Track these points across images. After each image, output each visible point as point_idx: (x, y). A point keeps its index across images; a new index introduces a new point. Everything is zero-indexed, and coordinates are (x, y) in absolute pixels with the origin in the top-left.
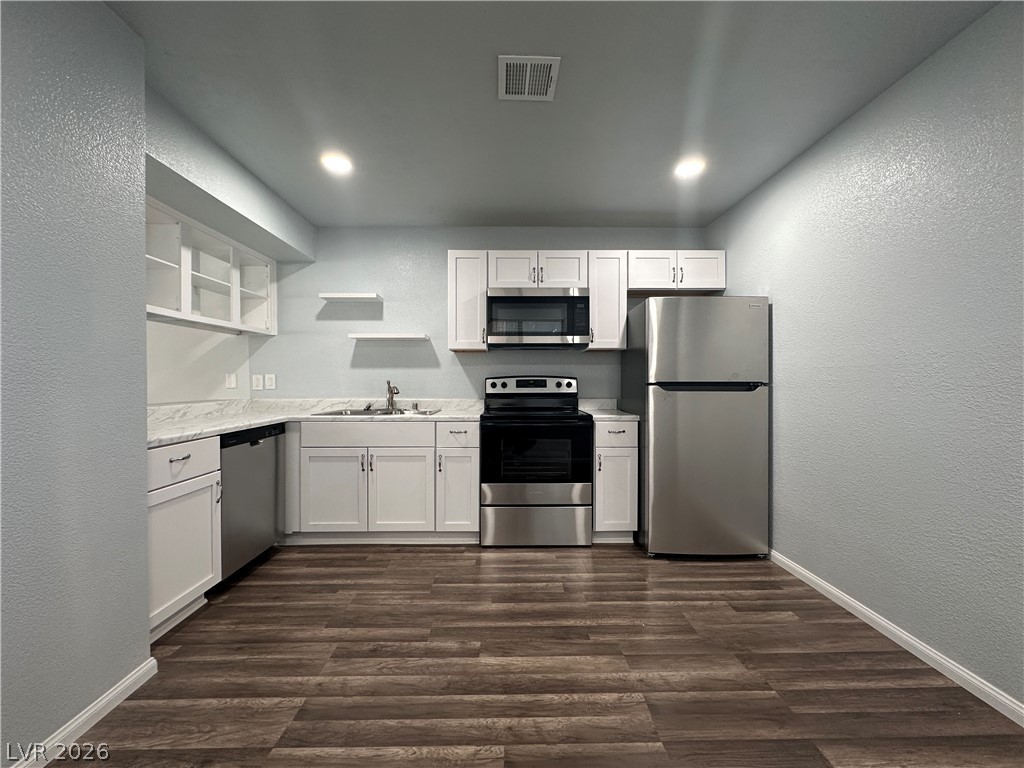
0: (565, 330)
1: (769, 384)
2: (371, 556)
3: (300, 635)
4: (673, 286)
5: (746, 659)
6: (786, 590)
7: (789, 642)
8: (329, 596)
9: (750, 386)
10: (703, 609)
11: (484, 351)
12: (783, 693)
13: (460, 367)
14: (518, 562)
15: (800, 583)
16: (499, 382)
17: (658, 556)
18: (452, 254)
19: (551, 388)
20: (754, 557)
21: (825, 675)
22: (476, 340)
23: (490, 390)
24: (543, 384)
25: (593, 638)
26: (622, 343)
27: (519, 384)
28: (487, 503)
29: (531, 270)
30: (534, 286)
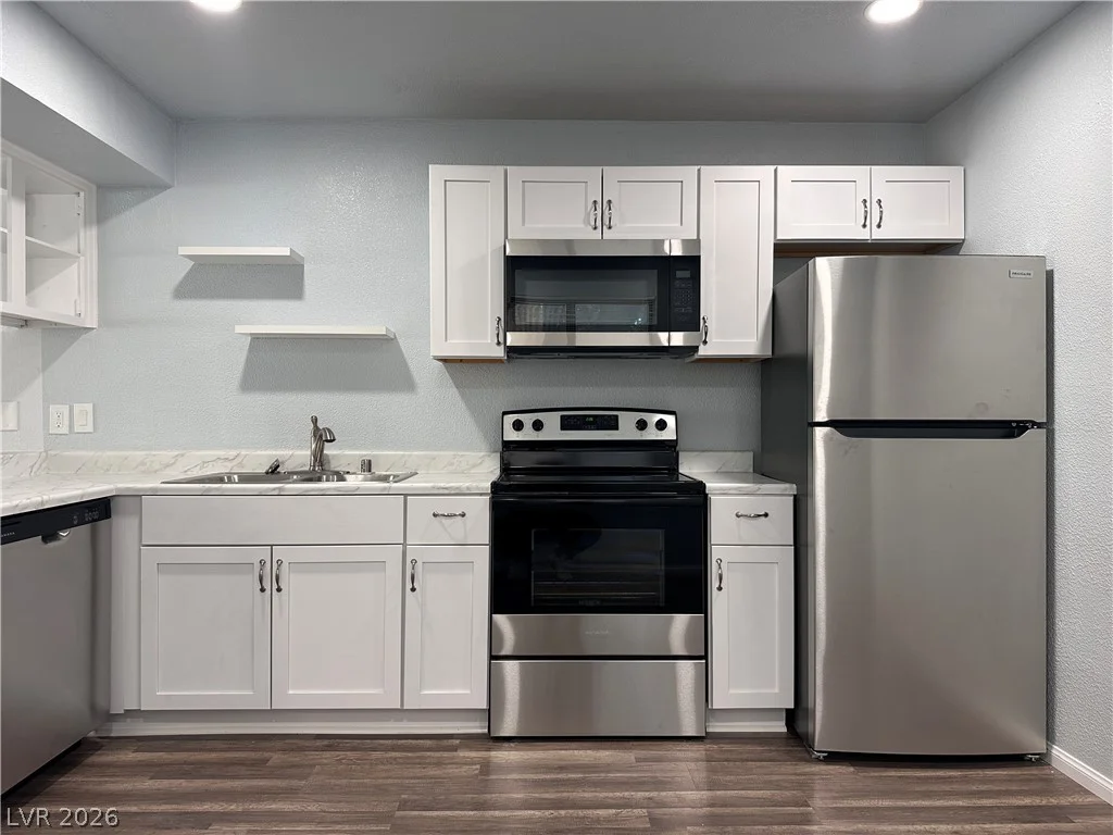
0: (655, 321)
1: (1048, 425)
4: (863, 235)
9: (1010, 429)
11: (499, 361)
16: (528, 419)
17: (833, 758)
18: (436, 173)
19: (626, 430)
22: (483, 338)
23: (512, 435)
24: (612, 424)
26: (763, 345)
27: (567, 424)
28: (503, 653)
29: (590, 205)
30: (597, 235)
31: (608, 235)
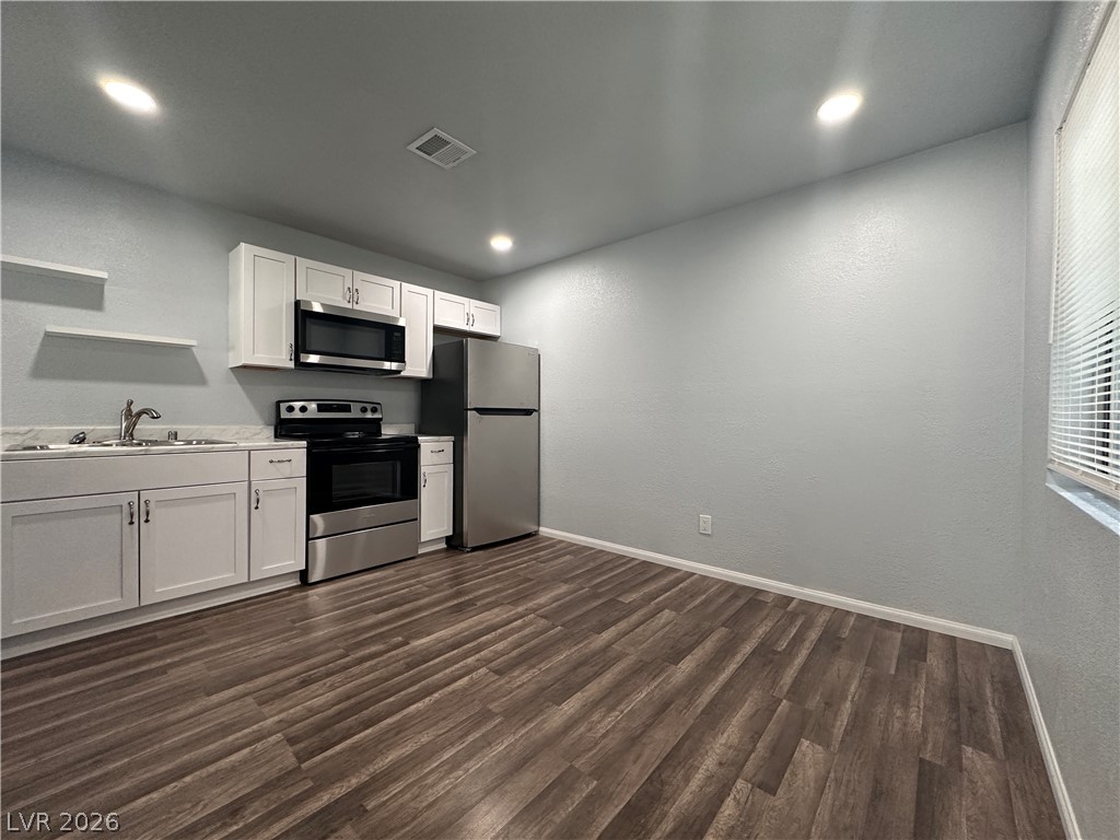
0: (383, 356)
1: (538, 411)
2: (159, 634)
3: (172, 717)
4: (466, 328)
5: (566, 581)
6: (558, 546)
7: (578, 567)
8: (163, 678)
9: (528, 412)
10: (525, 568)
11: (291, 370)
12: (591, 587)
13: (238, 386)
14: (362, 584)
15: (561, 542)
16: (297, 405)
17: (474, 549)
18: (245, 250)
19: (355, 413)
20: (529, 535)
21: (600, 575)
22: (279, 354)
23: (285, 415)
24: (347, 409)
25: (479, 604)
26: (429, 373)
27: (321, 408)
28: (317, 535)
29: (346, 289)
30: (349, 306)
31: (356, 307)
